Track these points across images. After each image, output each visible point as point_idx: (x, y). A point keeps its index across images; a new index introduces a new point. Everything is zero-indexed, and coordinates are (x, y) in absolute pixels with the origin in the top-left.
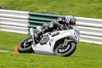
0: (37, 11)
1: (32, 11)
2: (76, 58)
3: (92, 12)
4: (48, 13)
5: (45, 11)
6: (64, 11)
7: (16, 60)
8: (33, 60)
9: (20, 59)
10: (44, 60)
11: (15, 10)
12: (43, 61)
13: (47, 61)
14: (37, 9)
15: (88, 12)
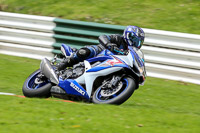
0: (72, 16)
1: (60, 17)
2: (148, 110)
3: (178, 20)
4: (93, 21)
5: (87, 16)
6: (124, 17)
7: (30, 112)
8: (62, 113)
9: (38, 109)
10: (84, 112)
11: (27, 13)
12: (82, 114)
13: (89, 114)
14: (70, 13)
15: (171, 21)
